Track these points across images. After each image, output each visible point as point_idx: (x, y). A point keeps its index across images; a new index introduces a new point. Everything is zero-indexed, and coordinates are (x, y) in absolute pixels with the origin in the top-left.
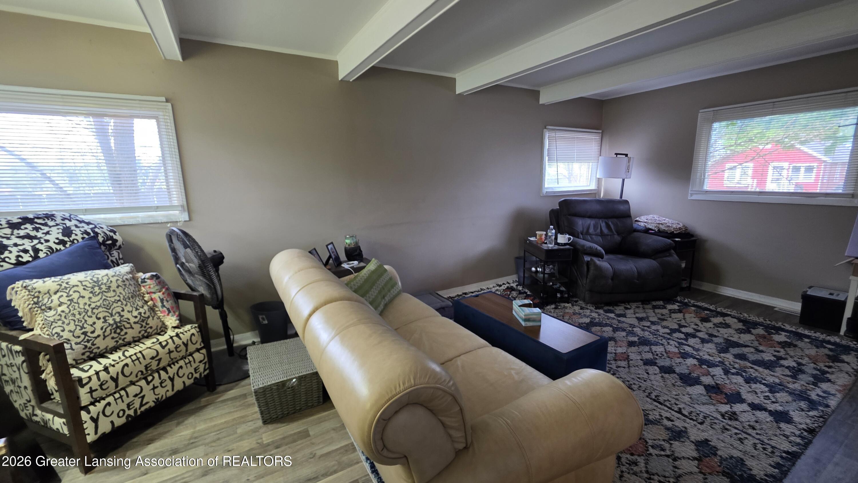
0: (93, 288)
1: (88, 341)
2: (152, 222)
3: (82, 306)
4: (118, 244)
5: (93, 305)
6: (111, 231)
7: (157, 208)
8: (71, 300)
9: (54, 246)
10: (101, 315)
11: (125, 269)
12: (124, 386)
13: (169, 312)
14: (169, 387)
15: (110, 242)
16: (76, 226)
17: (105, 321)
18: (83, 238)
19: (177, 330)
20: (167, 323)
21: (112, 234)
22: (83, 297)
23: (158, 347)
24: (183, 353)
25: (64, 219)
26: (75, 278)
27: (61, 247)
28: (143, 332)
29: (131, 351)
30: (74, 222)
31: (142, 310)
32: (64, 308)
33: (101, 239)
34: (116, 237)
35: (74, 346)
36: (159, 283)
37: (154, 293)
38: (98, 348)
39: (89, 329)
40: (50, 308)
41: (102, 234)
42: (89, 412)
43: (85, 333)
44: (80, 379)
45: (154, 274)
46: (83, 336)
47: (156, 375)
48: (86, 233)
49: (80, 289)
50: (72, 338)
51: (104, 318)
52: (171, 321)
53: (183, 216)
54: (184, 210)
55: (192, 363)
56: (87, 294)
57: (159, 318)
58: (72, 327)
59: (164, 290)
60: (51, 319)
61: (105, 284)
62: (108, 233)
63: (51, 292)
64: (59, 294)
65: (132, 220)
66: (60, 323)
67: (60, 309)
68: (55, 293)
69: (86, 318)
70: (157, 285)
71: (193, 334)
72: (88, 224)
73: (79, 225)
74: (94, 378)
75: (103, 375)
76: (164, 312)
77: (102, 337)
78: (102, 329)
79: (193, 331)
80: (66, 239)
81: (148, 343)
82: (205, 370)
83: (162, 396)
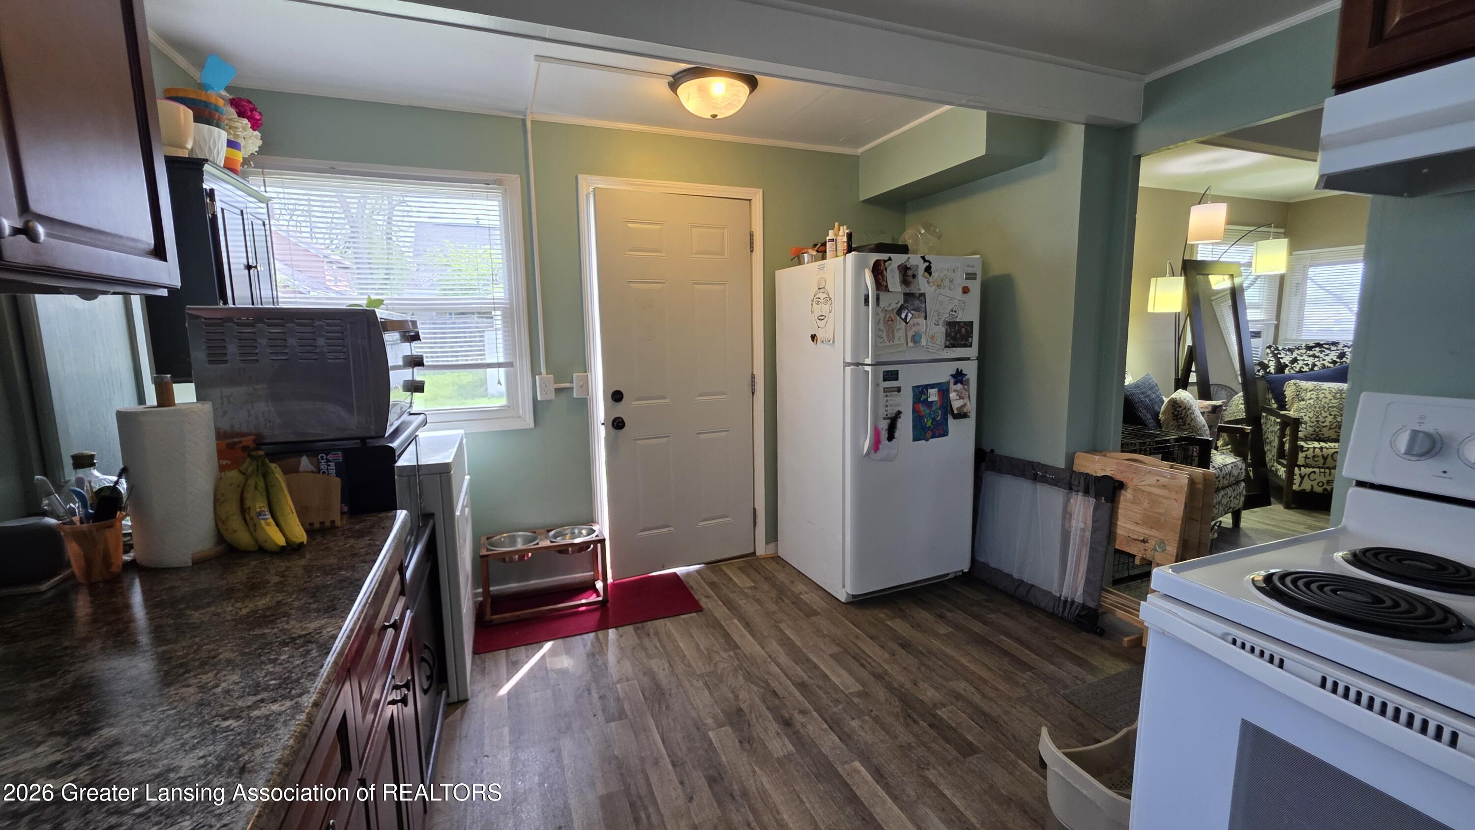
0: (1336, 393)
1: (1318, 427)
3: (1322, 403)
5: (1331, 405)
8: (1318, 398)
9: (1327, 364)
10: (1333, 413)
12: (1330, 466)
17: (1335, 418)
22: (1326, 398)
26: (1326, 385)
27: (1332, 365)
32: (1311, 401)
35: (1308, 428)
38: (1323, 435)
39: (1321, 419)
40: (1303, 400)
42: (1300, 470)
43: (1318, 421)
44: (1302, 447)
46: (1315, 423)
49: (1327, 392)
50: (1308, 422)
51: (1335, 415)
56: (1330, 397)
58: (1311, 415)
60: (1301, 407)
63: (1308, 390)
64: (1312, 392)
66: (1305, 410)
67: (1309, 402)
68: (1310, 391)
69: (1322, 412)
74: (1311, 450)
75: (1317, 451)
77: (1328, 428)
78: (1330, 422)
80: (1338, 360)
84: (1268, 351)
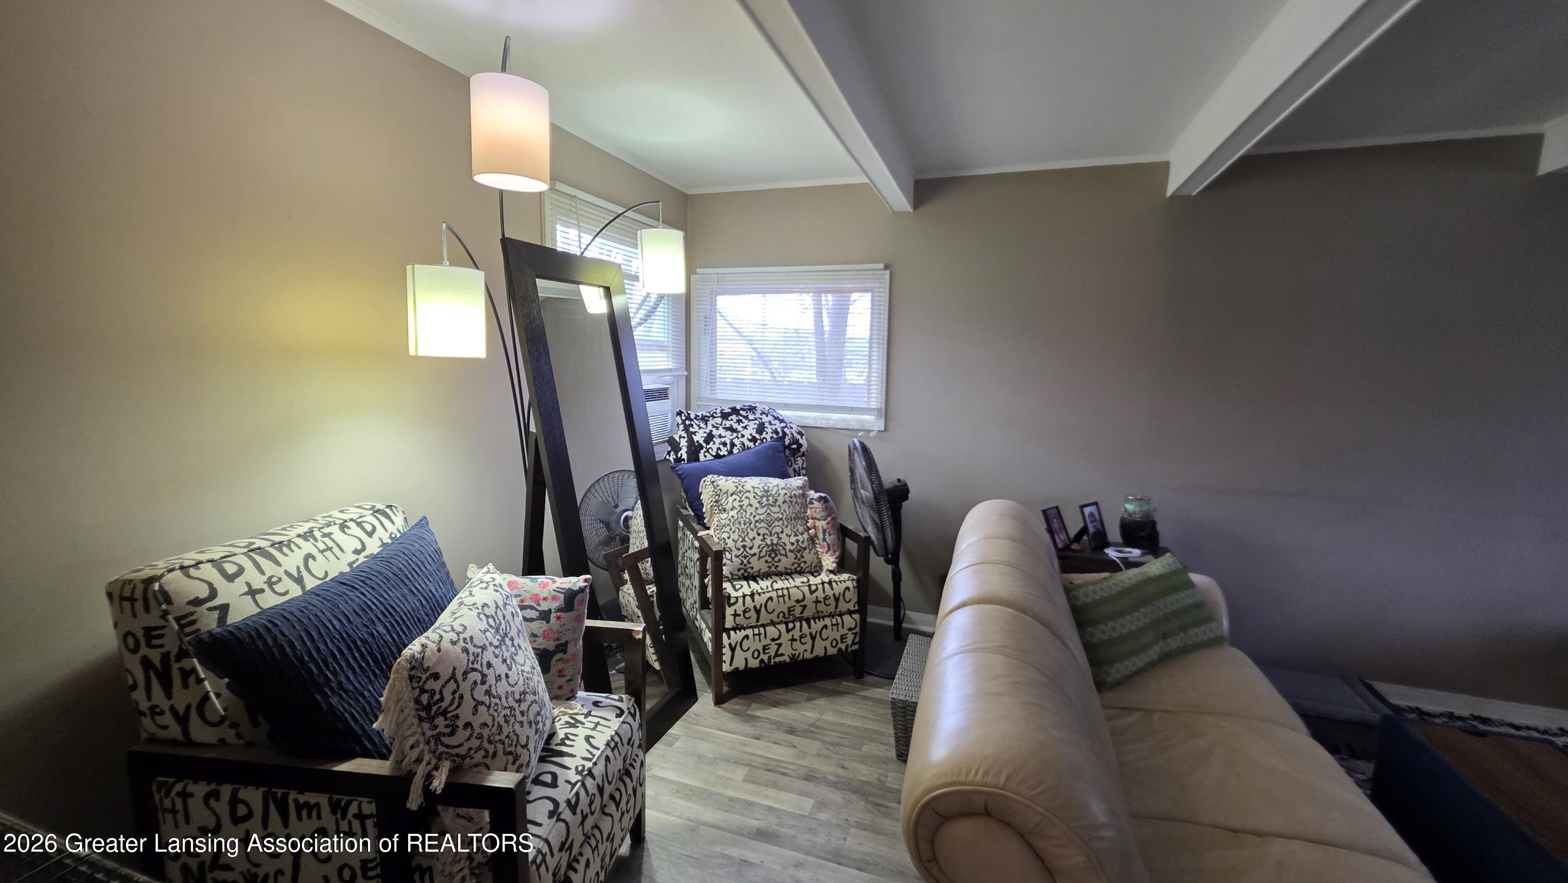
0: (762, 497)
1: (745, 557)
2: (843, 427)
3: (748, 516)
4: (802, 450)
5: (757, 518)
6: (800, 433)
7: (851, 410)
8: (741, 506)
9: (747, 443)
10: (762, 531)
11: (797, 482)
12: (765, 622)
13: (829, 549)
14: (808, 647)
15: (794, 446)
16: (770, 423)
17: (763, 540)
18: (772, 437)
19: (832, 576)
20: (824, 563)
21: (798, 437)
22: (751, 506)
23: (806, 589)
24: (831, 609)
25: (763, 413)
26: (751, 483)
27: (751, 444)
28: (796, 565)
29: (780, 584)
30: (770, 418)
31: (800, 538)
32: (735, 513)
33: (787, 442)
34: (803, 441)
35: (734, 559)
36: (826, 508)
37: (819, 520)
38: (752, 568)
39: (748, 543)
40: (725, 510)
41: (790, 436)
42: (729, 637)
43: (744, 547)
44: (730, 597)
45: (823, 495)
46: (742, 550)
47: (798, 624)
48: (776, 432)
49: (751, 495)
50: (734, 549)
51: (764, 535)
52: (829, 561)
53: (878, 424)
54: (881, 417)
55: (840, 626)
56: (755, 503)
57: (816, 553)
58: (736, 536)
59: (829, 519)
60: (723, 522)
61: (773, 496)
62: (795, 435)
63: (729, 493)
64: (734, 497)
65: (824, 422)
66: (728, 528)
67: (731, 513)
68: (732, 495)
69: (749, 530)
70: (823, 511)
71: (848, 588)
72: (782, 421)
73: (773, 422)
74: (741, 600)
75: (748, 599)
76: (824, 547)
77: (757, 557)
78: (759, 547)
79: (849, 584)
80: (758, 436)
81: (799, 580)
82: (853, 644)
83: (799, 654)
84: (679, 420)
